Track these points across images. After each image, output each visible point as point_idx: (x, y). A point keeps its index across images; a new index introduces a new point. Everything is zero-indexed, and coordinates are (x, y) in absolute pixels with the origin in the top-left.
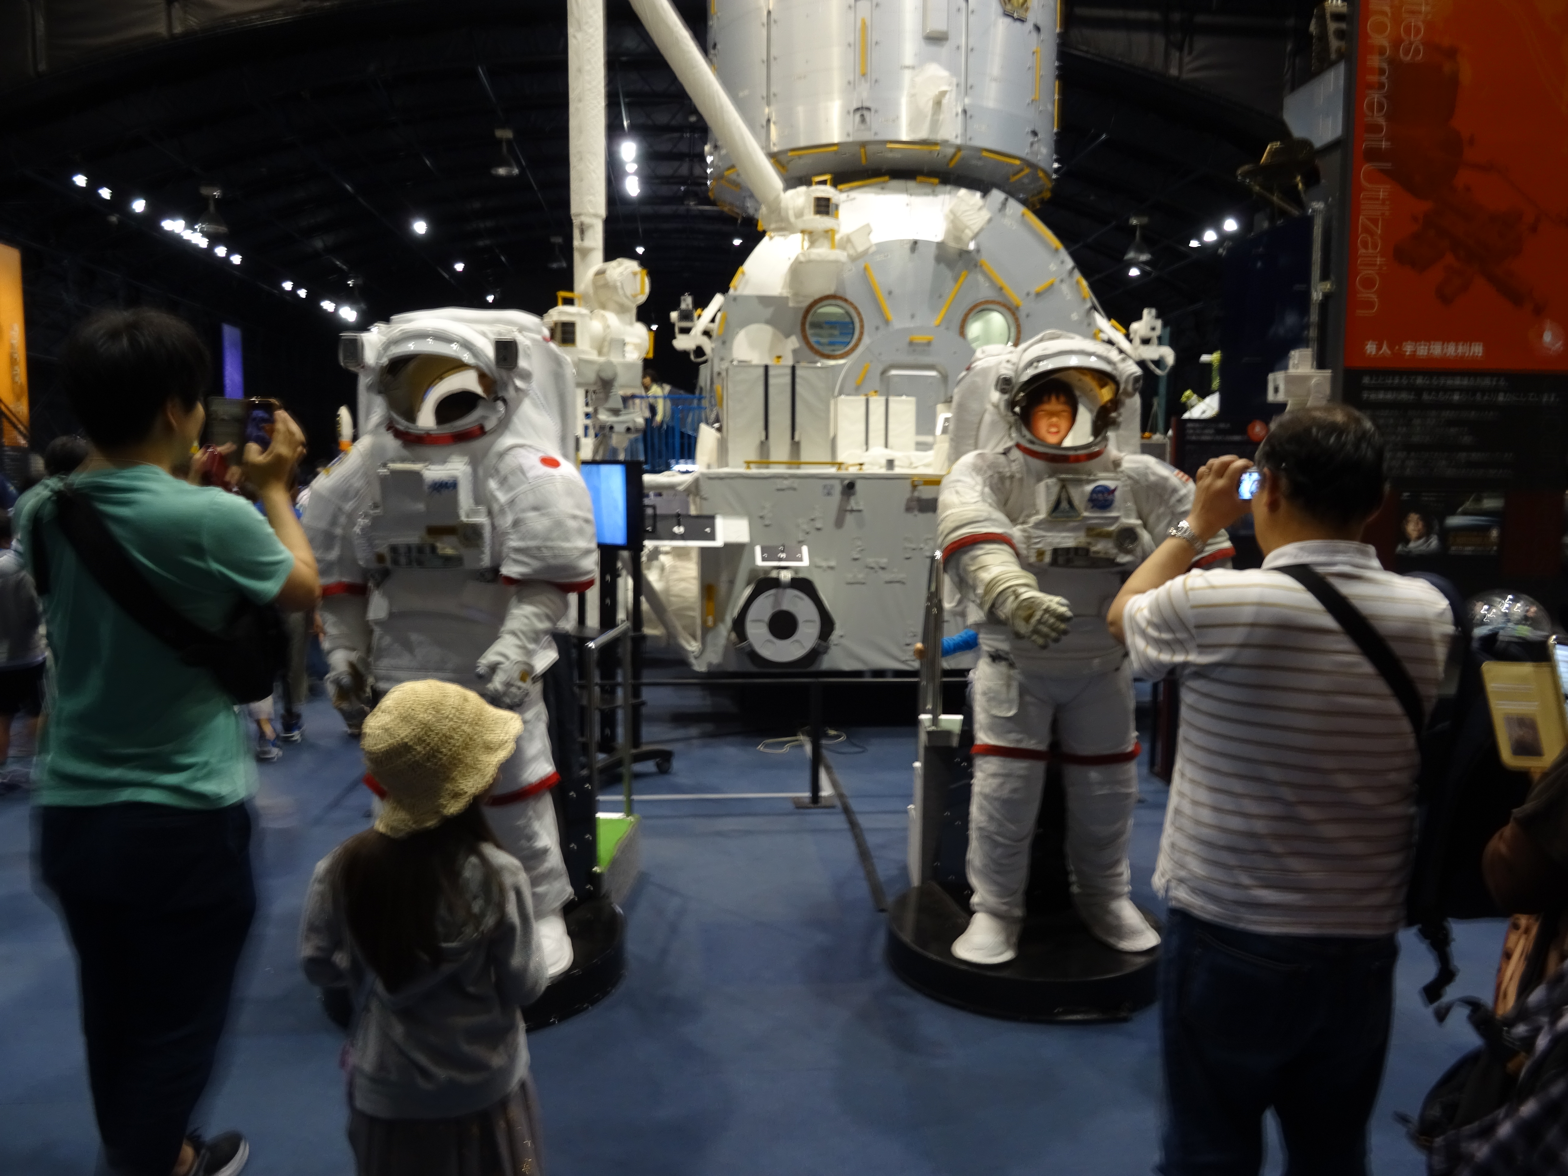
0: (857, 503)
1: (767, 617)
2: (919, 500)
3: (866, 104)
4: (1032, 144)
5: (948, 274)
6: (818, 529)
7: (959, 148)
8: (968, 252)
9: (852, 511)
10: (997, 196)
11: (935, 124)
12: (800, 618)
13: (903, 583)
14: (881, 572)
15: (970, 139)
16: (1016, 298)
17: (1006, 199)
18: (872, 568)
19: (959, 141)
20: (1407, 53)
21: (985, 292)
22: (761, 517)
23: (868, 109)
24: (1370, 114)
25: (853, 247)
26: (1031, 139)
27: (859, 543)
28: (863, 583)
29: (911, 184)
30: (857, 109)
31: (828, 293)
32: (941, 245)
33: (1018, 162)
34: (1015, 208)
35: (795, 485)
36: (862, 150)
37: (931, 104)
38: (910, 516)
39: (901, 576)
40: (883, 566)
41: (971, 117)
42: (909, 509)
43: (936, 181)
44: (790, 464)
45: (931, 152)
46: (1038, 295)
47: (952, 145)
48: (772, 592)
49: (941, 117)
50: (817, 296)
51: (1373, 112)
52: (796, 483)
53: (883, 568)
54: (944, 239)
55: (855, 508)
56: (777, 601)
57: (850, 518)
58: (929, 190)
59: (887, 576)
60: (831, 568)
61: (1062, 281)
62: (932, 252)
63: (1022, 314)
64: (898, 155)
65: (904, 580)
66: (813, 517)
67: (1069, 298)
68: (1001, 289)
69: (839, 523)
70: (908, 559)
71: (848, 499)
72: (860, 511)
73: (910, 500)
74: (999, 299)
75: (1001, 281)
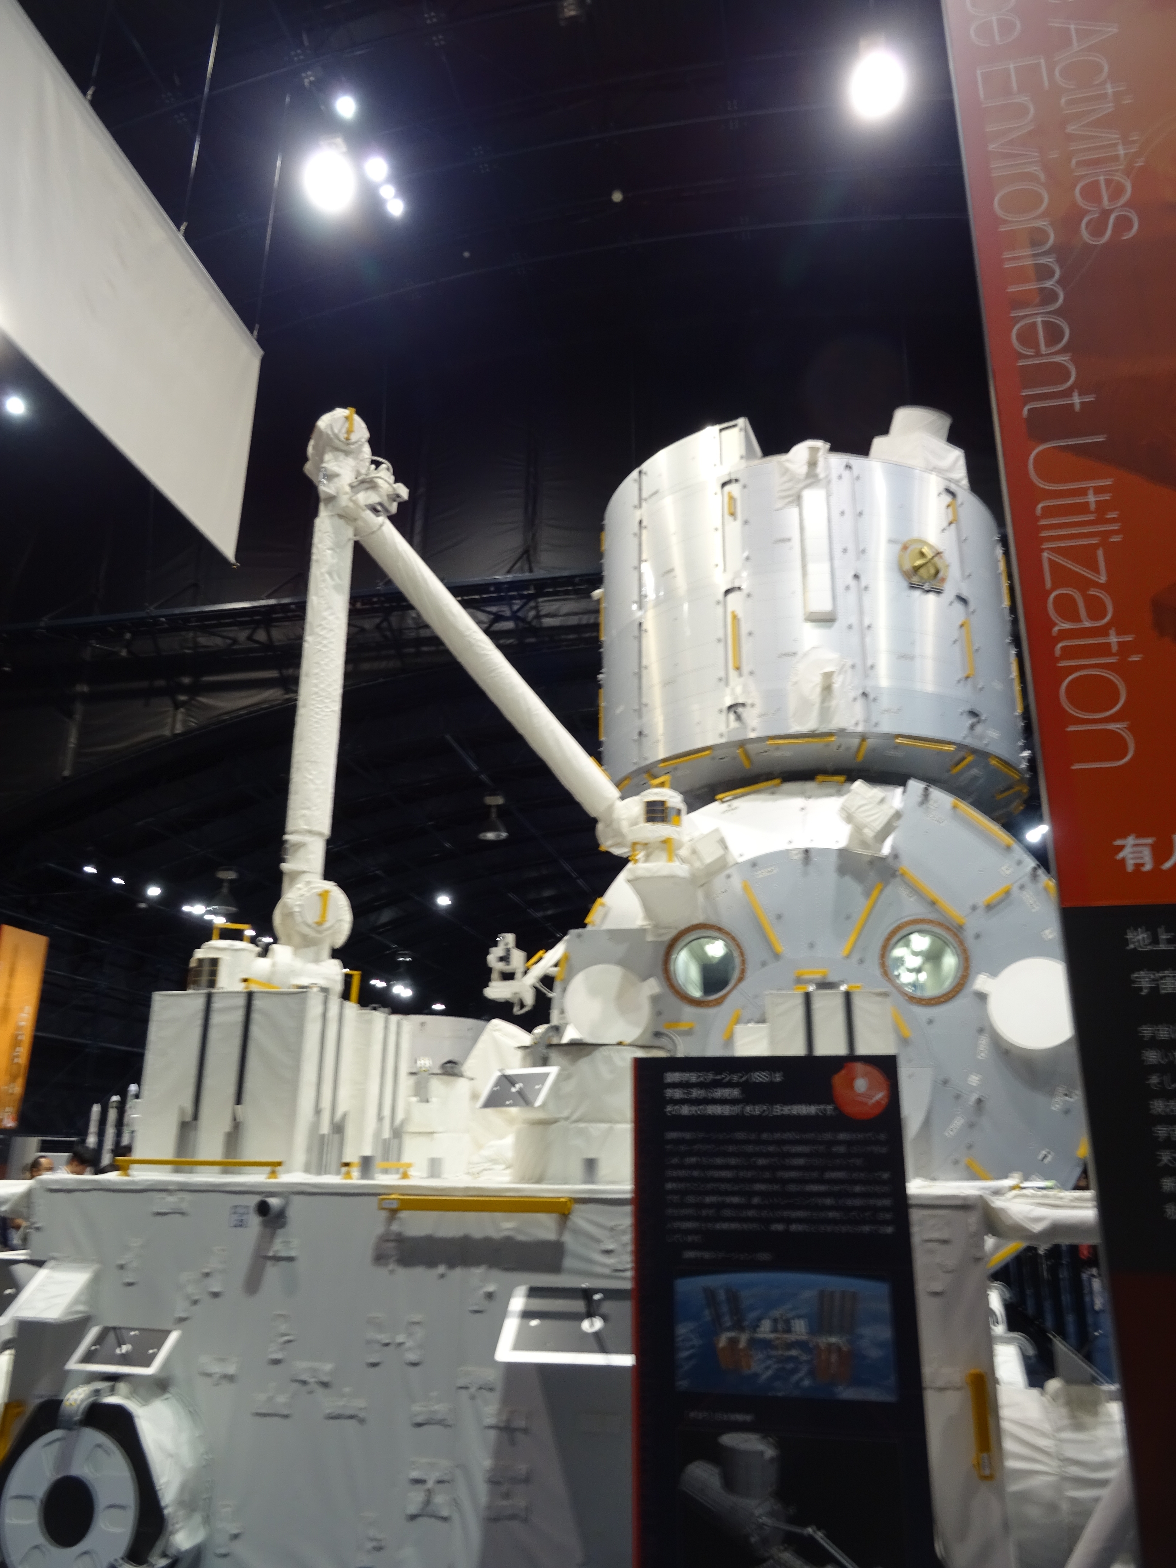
0: (286, 1243)
1: (41, 1490)
2: (400, 1239)
3: (740, 701)
4: (972, 727)
5: (856, 888)
6: (216, 1295)
7: (864, 737)
8: (883, 859)
9: (277, 1259)
10: (915, 786)
11: (825, 712)
12: (103, 1497)
13: (362, 1421)
14: (320, 1391)
15: (876, 725)
16: (957, 912)
17: (926, 789)
18: (304, 1383)
19: (860, 729)
20: (1098, 229)
21: (912, 908)
22: (122, 1267)
23: (743, 705)
24: (1030, 352)
25: (700, 859)
26: (971, 721)
27: (283, 1327)
28: (286, 1416)
29: (809, 786)
30: (730, 708)
31: (696, 921)
32: (843, 853)
33: (951, 748)
34: (941, 798)
35: (184, 1206)
36: (740, 751)
37: (818, 690)
38: (382, 1272)
39: (358, 1404)
40: (325, 1379)
41: (875, 700)
42: (380, 1258)
43: (842, 778)
44: (178, 1165)
45: (827, 745)
46: (989, 907)
47: (852, 735)
48: (57, 1434)
49: (834, 703)
50: (683, 926)
51: (1037, 346)
52: (185, 1201)
53: (325, 1385)
54: (848, 845)
55: (283, 1254)
56: (65, 1458)
57: (272, 1273)
58: (832, 790)
59: (330, 1403)
60: (230, 1378)
61: (1022, 887)
62: (833, 860)
63: (969, 935)
64: (788, 754)
65: (362, 1415)
66: (207, 1270)
67: (1036, 909)
68: (933, 903)
69: (253, 1284)
70: (374, 1365)
71: (273, 1236)
72: (290, 1259)
73: (384, 1239)
74: (931, 916)
75: (934, 893)
